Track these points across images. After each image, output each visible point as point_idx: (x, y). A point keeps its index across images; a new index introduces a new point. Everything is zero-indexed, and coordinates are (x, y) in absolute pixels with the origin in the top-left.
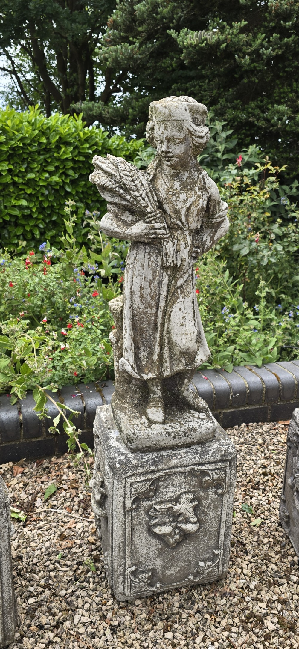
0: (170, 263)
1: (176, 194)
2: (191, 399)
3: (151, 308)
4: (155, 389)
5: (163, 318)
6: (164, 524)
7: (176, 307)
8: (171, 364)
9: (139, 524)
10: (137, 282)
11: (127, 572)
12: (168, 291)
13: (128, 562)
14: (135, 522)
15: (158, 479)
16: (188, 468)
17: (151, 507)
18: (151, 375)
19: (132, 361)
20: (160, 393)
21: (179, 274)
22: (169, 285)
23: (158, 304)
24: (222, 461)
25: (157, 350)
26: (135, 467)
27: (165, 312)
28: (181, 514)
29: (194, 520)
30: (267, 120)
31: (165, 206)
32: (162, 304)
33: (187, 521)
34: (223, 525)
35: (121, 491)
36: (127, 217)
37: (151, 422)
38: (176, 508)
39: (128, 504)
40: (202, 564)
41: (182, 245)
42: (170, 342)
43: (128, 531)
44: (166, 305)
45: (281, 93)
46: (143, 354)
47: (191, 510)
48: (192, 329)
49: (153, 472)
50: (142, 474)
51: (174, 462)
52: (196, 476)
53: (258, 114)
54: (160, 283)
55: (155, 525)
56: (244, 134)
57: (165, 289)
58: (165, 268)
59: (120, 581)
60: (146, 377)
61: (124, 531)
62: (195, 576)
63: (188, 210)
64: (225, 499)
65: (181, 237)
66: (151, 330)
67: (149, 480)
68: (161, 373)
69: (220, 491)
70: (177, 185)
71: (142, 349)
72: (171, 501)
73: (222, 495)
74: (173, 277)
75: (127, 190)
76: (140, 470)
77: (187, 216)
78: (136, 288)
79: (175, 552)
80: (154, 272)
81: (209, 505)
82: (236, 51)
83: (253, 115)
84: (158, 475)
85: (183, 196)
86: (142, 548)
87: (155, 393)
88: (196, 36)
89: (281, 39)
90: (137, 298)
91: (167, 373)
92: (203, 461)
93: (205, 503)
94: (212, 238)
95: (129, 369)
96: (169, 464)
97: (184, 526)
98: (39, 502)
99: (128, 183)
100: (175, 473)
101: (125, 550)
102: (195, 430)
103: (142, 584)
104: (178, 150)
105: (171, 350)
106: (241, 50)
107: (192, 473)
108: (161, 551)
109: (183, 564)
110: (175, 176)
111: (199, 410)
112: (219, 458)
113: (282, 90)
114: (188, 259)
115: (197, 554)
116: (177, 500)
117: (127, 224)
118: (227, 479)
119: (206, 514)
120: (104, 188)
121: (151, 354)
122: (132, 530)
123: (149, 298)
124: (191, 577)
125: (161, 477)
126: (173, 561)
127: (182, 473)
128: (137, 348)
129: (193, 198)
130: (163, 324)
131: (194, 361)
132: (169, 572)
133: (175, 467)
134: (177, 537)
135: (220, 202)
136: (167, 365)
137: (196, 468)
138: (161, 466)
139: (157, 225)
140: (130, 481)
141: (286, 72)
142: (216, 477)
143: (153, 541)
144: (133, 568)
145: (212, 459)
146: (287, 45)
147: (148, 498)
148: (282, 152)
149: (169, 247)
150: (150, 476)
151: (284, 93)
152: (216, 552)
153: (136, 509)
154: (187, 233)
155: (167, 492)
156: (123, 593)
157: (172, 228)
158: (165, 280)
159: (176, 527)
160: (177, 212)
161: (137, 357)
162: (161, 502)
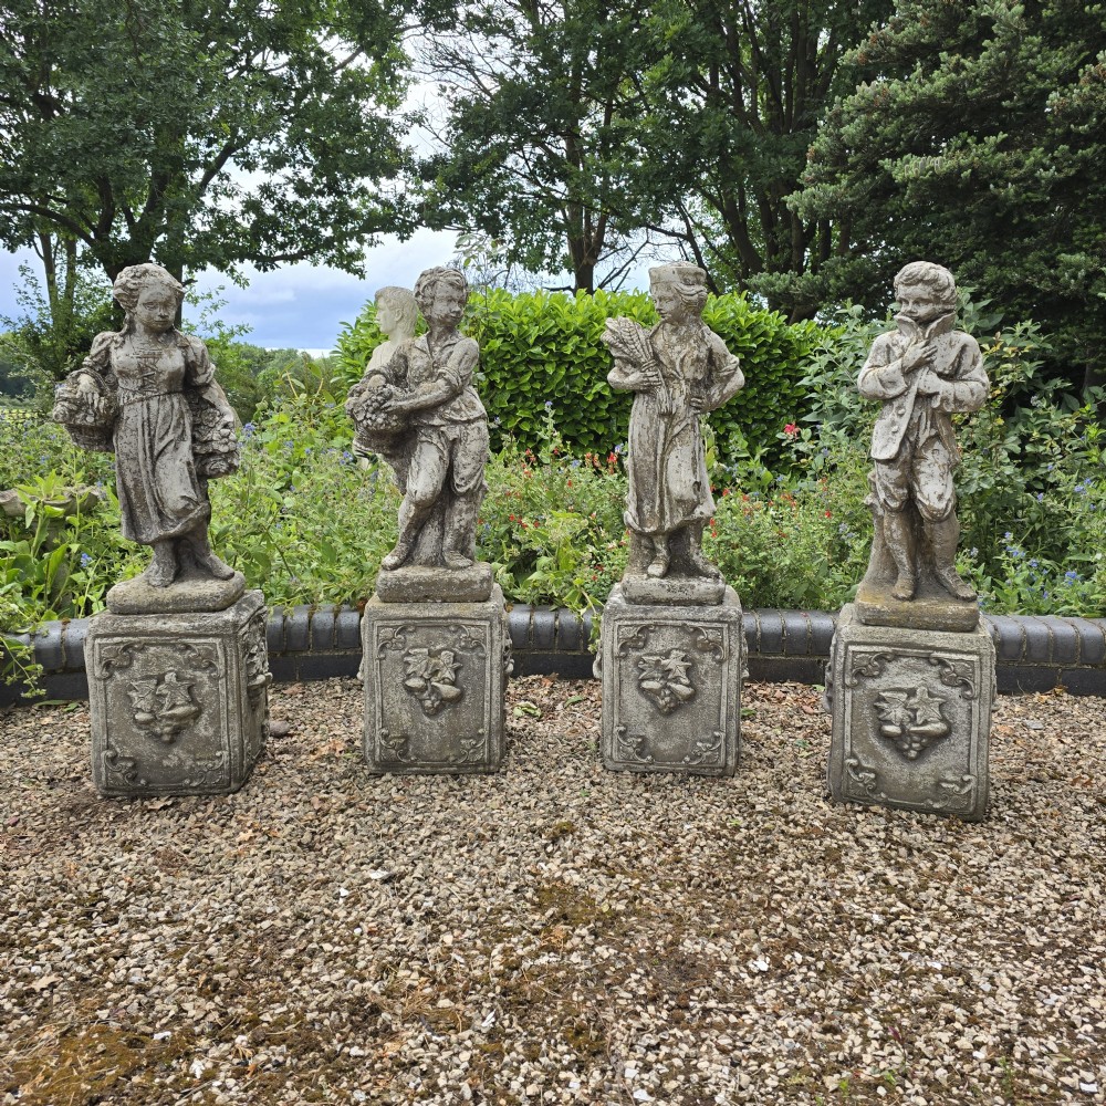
0: (664, 410)
1: (671, 346)
2: (700, 564)
3: (649, 455)
4: (659, 546)
5: (661, 467)
6: (654, 679)
7: (673, 454)
8: (672, 517)
9: (628, 676)
10: (637, 429)
11: (615, 730)
12: (665, 439)
13: (616, 720)
14: (623, 672)
15: (647, 627)
16: (679, 623)
17: (640, 659)
18: (653, 529)
19: (634, 512)
20: (664, 552)
21: (675, 422)
22: (666, 433)
23: (655, 451)
24: (718, 621)
25: (658, 502)
26: (624, 612)
27: (662, 460)
28: (670, 670)
29: (686, 681)
30: (1055, 279)
31: (662, 358)
32: (659, 452)
33: (676, 680)
34: (724, 701)
35: (610, 634)
36: (629, 369)
37: (649, 576)
38: (663, 662)
39: (616, 650)
40: (699, 744)
41: (677, 393)
42: (669, 493)
43: (616, 680)
44: (663, 453)
45: (1085, 234)
46: (646, 508)
47: (682, 669)
48: (689, 478)
49: (642, 619)
50: (631, 619)
51: (665, 613)
52: (689, 633)
53: (1041, 271)
54: (657, 430)
55: (643, 680)
56: (1019, 304)
57: (662, 437)
58: (662, 415)
59: (608, 741)
60: (647, 530)
61: (612, 680)
62: (692, 759)
63: (682, 360)
64: (725, 668)
65: (676, 386)
66: (651, 480)
67: (637, 626)
68: (661, 527)
69: (718, 657)
70: (674, 339)
71: (646, 501)
72: (661, 655)
73: (721, 662)
74: (669, 426)
75: (625, 344)
76: (629, 615)
77: (681, 366)
78: (636, 437)
79: (669, 721)
80: (651, 420)
81: (706, 672)
82: (993, 177)
83: (1033, 273)
84: (647, 622)
85: (678, 348)
86: (630, 707)
87: (659, 551)
88: (916, 165)
89: (1073, 150)
90: (637, 447)
91: (667, 526)
92: (696, 617)
93: (702, 668)
94: (721, 391)
95: (630, 520)
96: (660, 615)
97: (673, 685)
98: (559, 707)
99: (627, 338)
100: (666, 625)
101: (613, 704)
102: (693, 587)
103: (631, 750)
104: (669, 307)
105: (670, 501)
106: (1000, 176)
107: (683, 628)
108: (653, 718)
109: (678, 741)
110: (675, 331)
111: (707, 576)
112: (715, 617)
113: (1086, 230)
114: (683, 407)
115: (695, 732)
116: (667, 655)
117: (627, 375)
118: (726, 644)
119: (703, 683)
120: (612, 345)
121: (653, 507)
122: (621, 682)
123: (647, 446)
124: (687, 759)
125: (649, 626)
126: (666, 733)
127: (674, 626)
128: (640, 500)
129: (688, 349)
130: (661, 473)
131: (692, 511)
132: (663, 746)
133: (666, 618)
134: (667, 699)
135: (725, 356)
136: (667, 517)
137: (689, 623)
138: (650, 615)
139: (649, 374)
140: (618, 623)
141: (1090, 200)
142: (711, 637)
143: (643, 700)
144: (622, 728)
145: (707, 618)
146: (1084, 160)
147: (637, 649)
148: (1089, 331)
149: (661, 393)
150: (638, 622)
151: (1090, 233)
152: (717, 734)
153: (625, 657)
154: (683, 382)
155: (658, 644)
156: (611, 758)
157: (669, 379)
158: (662, 428)
159: (665, 687)
160: (672, 362)
161: (639, 509)
162: (651, 655)
